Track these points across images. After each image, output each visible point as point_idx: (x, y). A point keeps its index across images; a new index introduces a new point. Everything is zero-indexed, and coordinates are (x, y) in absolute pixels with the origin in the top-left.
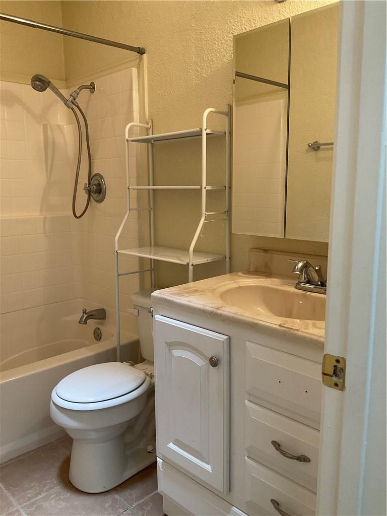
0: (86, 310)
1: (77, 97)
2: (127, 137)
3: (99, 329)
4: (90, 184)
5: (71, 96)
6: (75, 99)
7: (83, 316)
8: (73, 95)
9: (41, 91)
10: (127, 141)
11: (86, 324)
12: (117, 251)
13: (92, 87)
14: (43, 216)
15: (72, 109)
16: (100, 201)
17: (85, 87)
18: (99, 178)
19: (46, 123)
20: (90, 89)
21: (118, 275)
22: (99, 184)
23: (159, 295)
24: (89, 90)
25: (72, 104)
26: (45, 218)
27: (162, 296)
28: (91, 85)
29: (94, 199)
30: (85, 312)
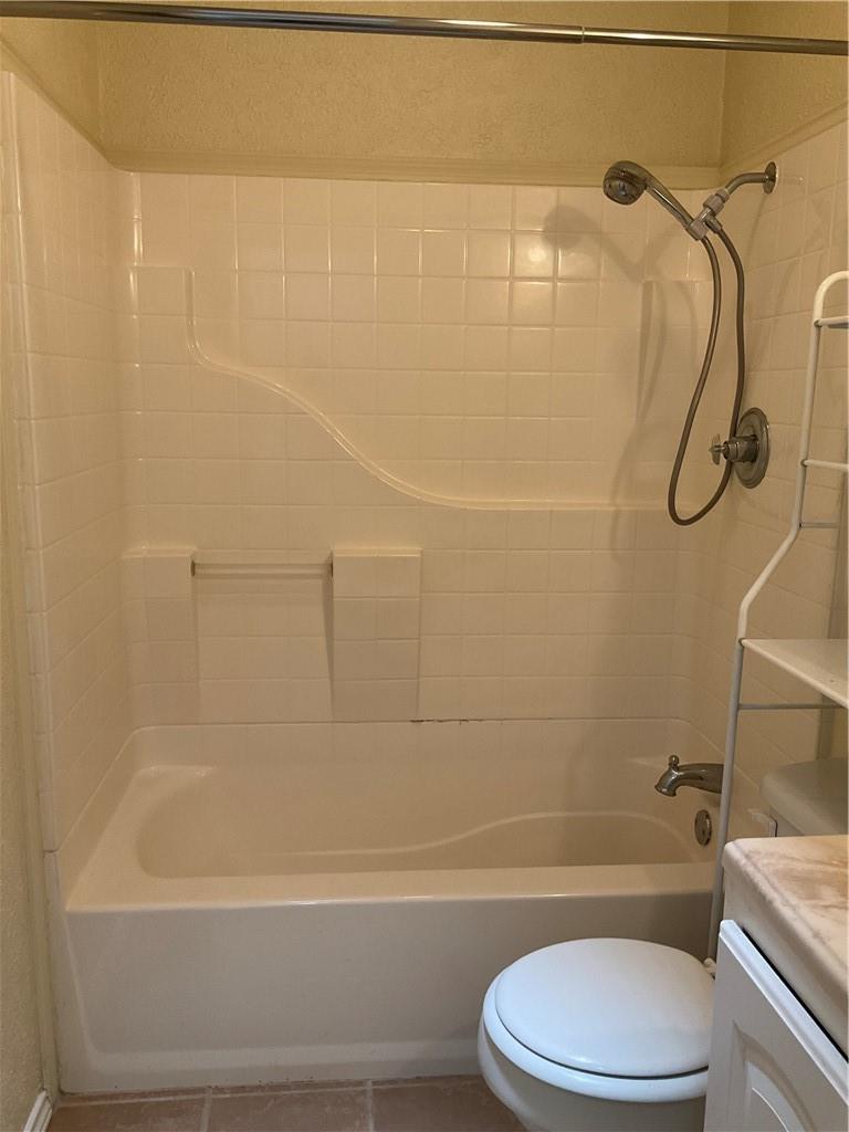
0: (677, 759)
1: (720, 208)
2: (818, 314)
3: (708, 816)
4: (735, 433)
5: (705, 206)
6: (713, 214)
7: (668, 774)
8: (710, 204)
9: (626, 203)
10: (818, 326)
11: (675, 794)
12: (740, 641)
13: (768, 179)
14: (613, 509)
15: (705, 241)
16: (752, 483)
17: (747, 178)
18: (757, 423)
19: (650, 278)
20: (763, 181)
21: (739, 707)
22: (755, 438)
23: (743, 861)
24: (761, 185)
25: (707, 228)
26: (617, 515)
27: (750, 869)
28: (767, 173)
29: (739, 477)
30: (674, 765)
